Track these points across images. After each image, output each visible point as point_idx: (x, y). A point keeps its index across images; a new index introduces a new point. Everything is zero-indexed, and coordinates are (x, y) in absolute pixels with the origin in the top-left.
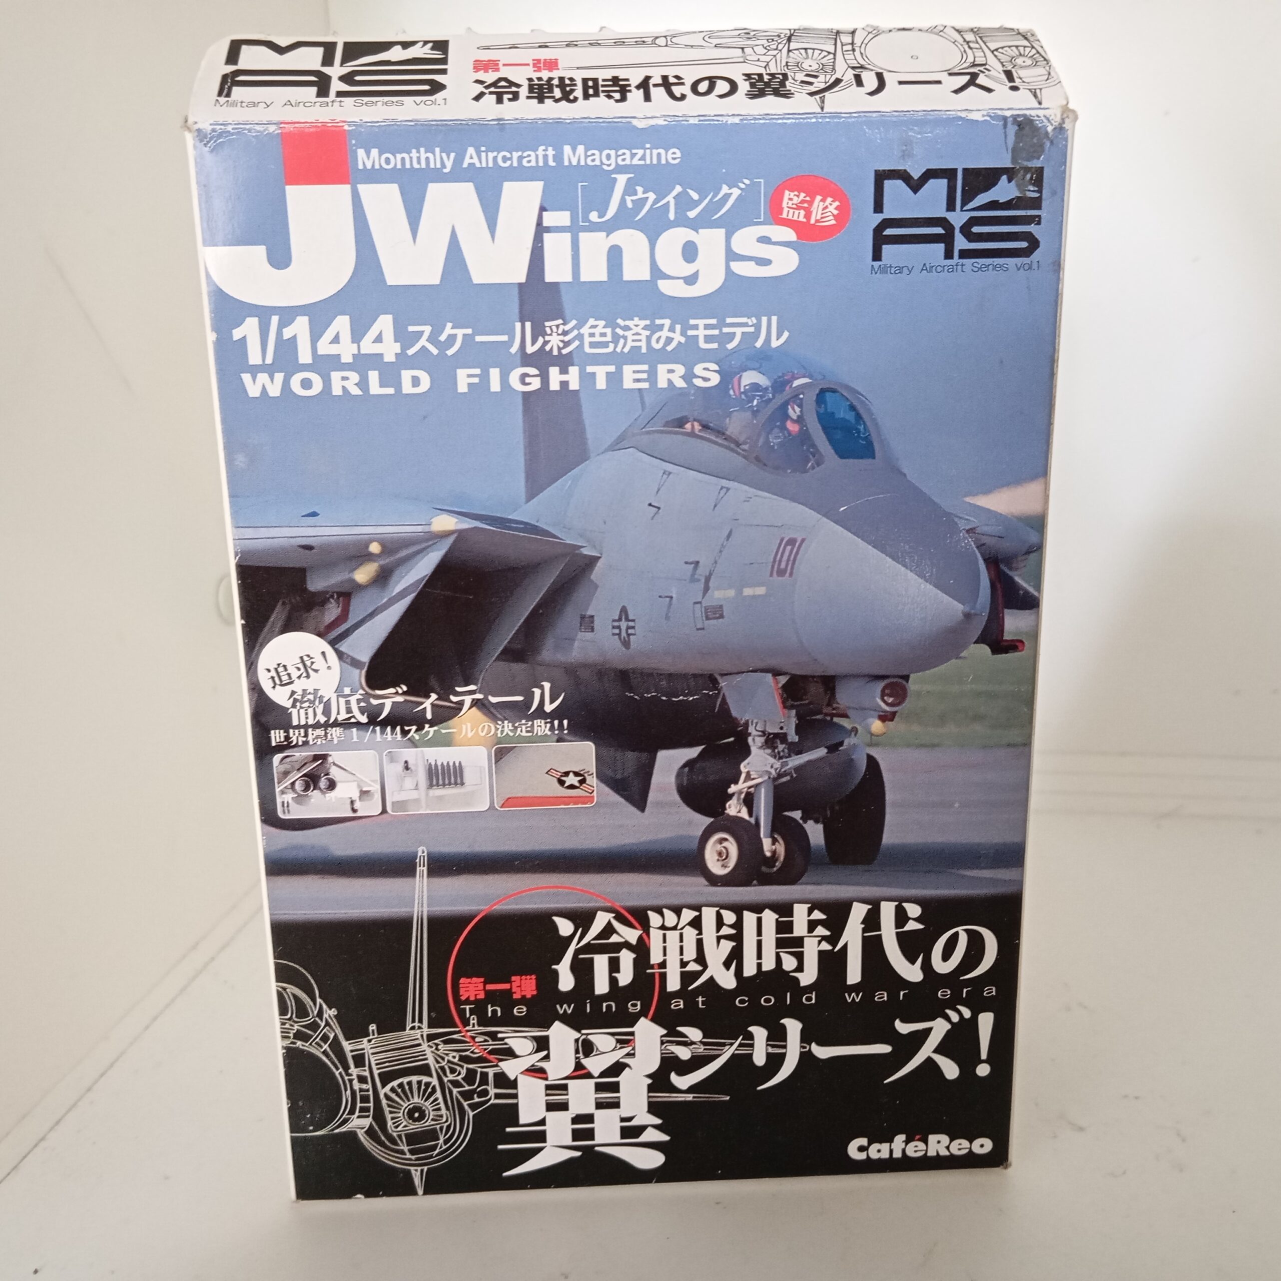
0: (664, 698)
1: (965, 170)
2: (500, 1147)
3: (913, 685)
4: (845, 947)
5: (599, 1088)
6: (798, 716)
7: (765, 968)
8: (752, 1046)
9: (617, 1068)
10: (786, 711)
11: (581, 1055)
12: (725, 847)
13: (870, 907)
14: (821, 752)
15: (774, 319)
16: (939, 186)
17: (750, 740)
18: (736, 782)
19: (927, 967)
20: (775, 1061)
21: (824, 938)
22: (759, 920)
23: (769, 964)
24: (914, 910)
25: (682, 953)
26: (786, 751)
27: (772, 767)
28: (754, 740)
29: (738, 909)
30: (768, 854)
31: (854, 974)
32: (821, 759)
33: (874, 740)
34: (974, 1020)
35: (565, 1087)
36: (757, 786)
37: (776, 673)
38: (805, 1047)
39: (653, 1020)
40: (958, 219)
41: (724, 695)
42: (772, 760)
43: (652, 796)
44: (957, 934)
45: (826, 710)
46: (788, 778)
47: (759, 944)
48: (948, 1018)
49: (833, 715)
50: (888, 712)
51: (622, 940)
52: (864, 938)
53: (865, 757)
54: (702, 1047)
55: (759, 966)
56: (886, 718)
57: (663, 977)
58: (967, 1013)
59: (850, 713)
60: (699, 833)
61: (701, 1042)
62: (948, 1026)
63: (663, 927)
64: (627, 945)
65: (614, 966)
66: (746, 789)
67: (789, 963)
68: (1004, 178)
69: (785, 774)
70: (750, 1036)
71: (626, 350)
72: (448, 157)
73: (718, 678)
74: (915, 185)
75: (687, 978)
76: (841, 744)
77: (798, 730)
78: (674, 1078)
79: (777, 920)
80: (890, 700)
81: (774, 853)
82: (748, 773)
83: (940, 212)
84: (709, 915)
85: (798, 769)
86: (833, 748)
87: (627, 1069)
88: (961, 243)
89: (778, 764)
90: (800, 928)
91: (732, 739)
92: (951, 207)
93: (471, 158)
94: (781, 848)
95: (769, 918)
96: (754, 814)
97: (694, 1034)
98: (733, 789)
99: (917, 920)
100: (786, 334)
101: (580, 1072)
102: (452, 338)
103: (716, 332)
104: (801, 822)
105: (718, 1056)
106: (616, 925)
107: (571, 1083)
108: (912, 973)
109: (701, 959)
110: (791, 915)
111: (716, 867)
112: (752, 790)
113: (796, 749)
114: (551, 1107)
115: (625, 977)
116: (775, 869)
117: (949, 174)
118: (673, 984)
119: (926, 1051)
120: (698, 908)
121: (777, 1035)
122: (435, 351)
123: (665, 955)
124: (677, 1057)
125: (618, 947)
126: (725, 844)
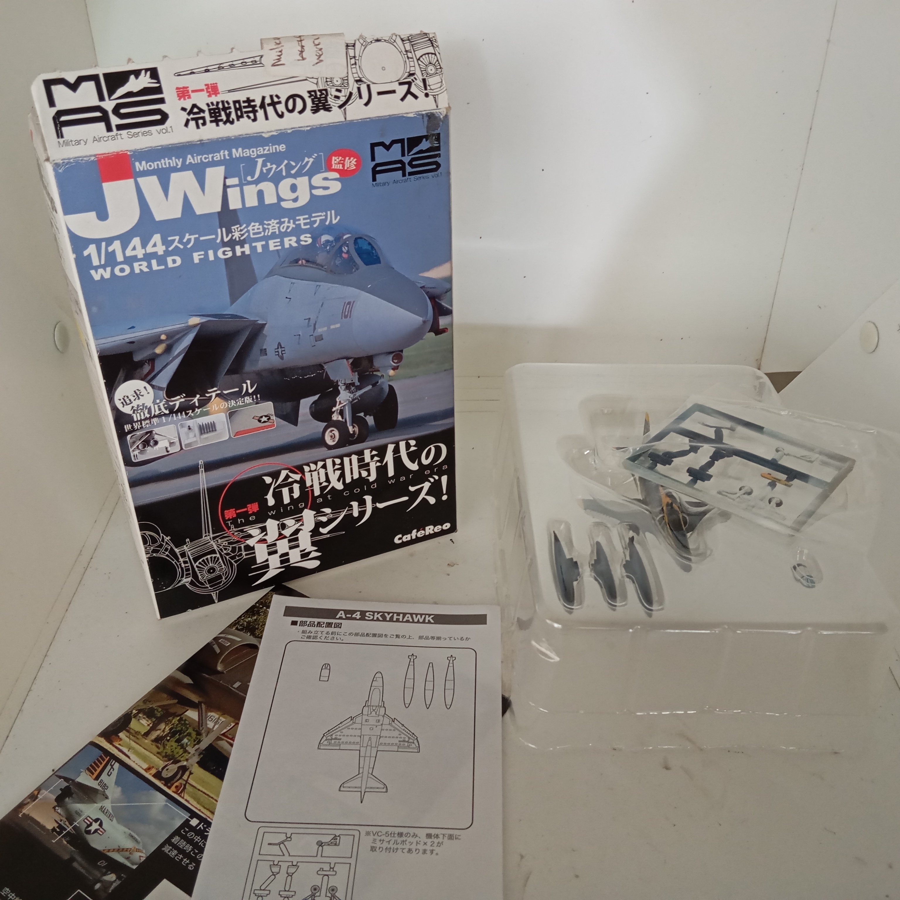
0: (301, 378)
1: (408, 139)
2: (250, 575)
3: (405, 354)
4: (387, 463)
5: (290, 541)
6: (358, 374)
7: (355, 478)
8: (352, 510)
9: (297, 531)
10: (353, 373)
11: (281, 530)
12: (333, 434)
13: (395, 445)
14: (370, 387)
15: (333, 212)
16: (397, 147)
17: (339, 388)
18: (335, 406)
19: (420, 463)
20: (362, 514)
21: (378, 461)
22: (350, 460)
23: (356, 476)
24: (413, 442)
25: (319, 480)
26: (355, 390)
27: (350, 397)
28: (341, 387)
29: (341, 457)
30: (352, 432)
31: (391, 472)
32: (370, 390)
33: (391, 378)
34: (440, 479)
35: (275, 545)
36: (344, 406)
37: (347, 358)
38: (374, 505)
39: (310, 509)
40: (406, 159)
41: (326, 372)
42: (350, 394)
43: (300, 419)
44: (430, 448)
45: (371, 370)
46: (357, 400)
47: (351, 469)
48: (429, 481)
49: (373, 372)
50: (394, 366)
51: (293, 480)
52: (394, 458)
53: (388, 386)
54: (332, 515)
55: (352, 478)
56: (394, 369)
57: (313, 491)
58: (437, 477)
59: (380, 369)
60: (322, 430)
61: (331, 513)
62: (430, 484)
63: (310, 471)
64: (296, 481)
65: (291, 491)
66: (339, 409)
67: (364, 474)
68: (424, 140)
69: (356, 399)
70: (351, 506)
71: (269, 234)
72: (179, 161)
73: (323, 365)
74: (388, 148)
75: (322, 489)
76: (378, 382)
77: (359, 380)
78: (321, 530)
79: (358, 458)
80: (396, 361)
81: (354, 431)
82: (340, 401)
83: (399, 157)
84: (329, 462)
85: (360, 396)
86: (374, 385)
87: (301, 531)
88: (409, 169)
89: (352, 396)
90: (367, 459)
91: (332, 389)
92: (403, 155)
93: (190, 159)
94: (357, 429)
95: (354, 458)
96: (344, 418)
97: (328, 510)
98: (334, 409)
99: (414, 446)
100: (339, 217)
101: (281, 537)
102: (189, 240)
103: (308, 221)
104: (364, 417)
105: (338, 517)
106: (290, 474)
107: (277, 542)
108: (414, 467)
109: (328, 480)
110: (363, 455)
111: (330, 442)
112: (342, 408)
113: (359, 388)
114: (270, 554)
115: (296, 494)
116: (355, 438)
117: (401, 141)
118: (317, 493)
119: (422, 495)
120: (324, 460)
121: (362, 503)
122: (182, 247)
123: (312, 482)
124: (322, 521)
125: (292, 483)
126: (333, 432)
